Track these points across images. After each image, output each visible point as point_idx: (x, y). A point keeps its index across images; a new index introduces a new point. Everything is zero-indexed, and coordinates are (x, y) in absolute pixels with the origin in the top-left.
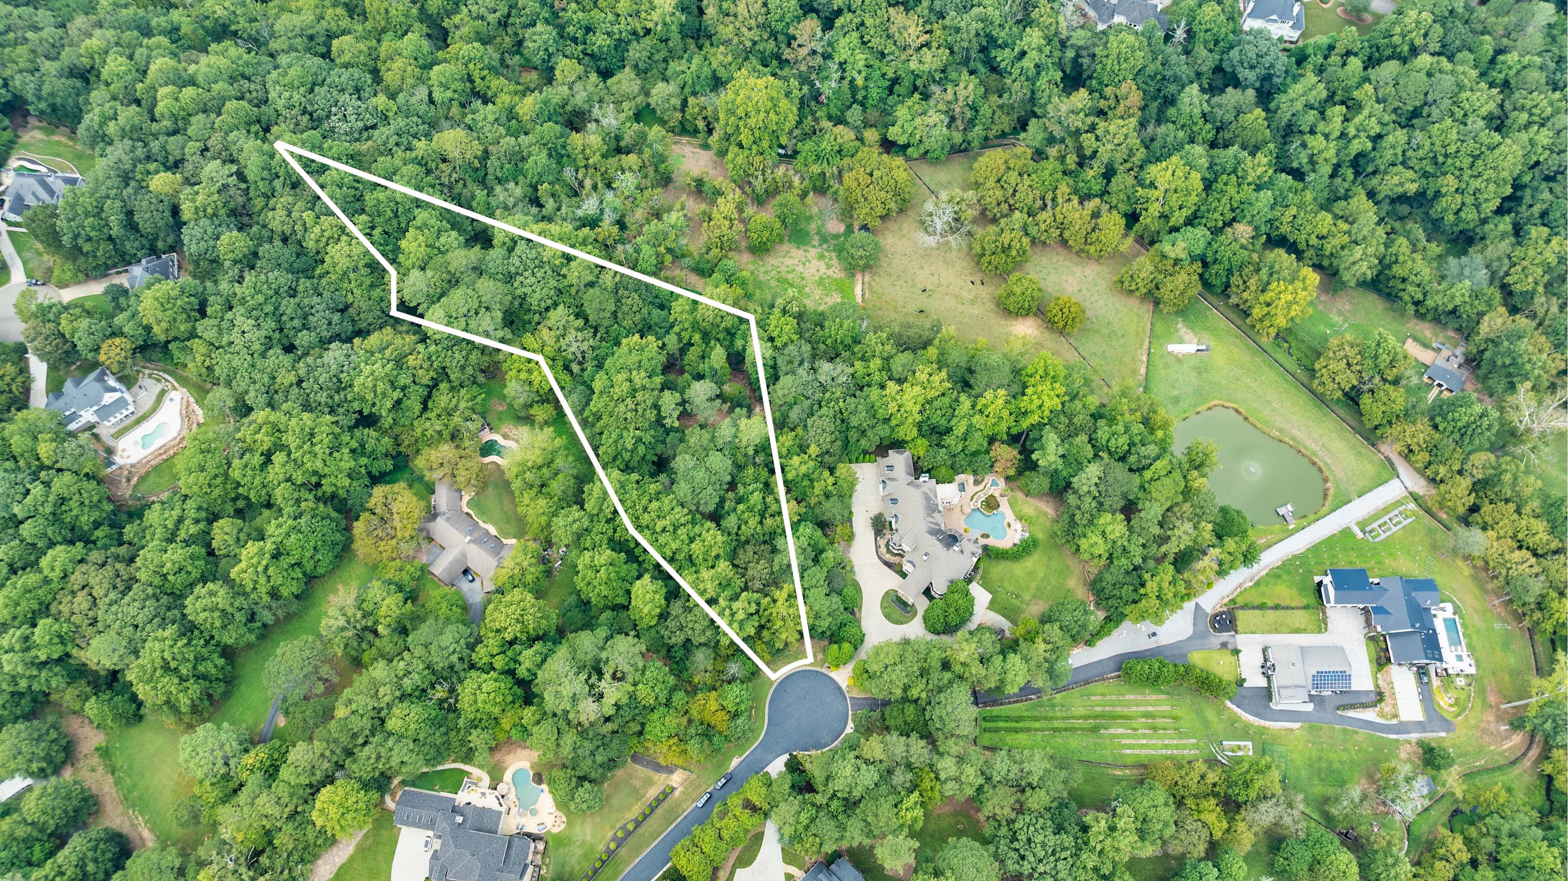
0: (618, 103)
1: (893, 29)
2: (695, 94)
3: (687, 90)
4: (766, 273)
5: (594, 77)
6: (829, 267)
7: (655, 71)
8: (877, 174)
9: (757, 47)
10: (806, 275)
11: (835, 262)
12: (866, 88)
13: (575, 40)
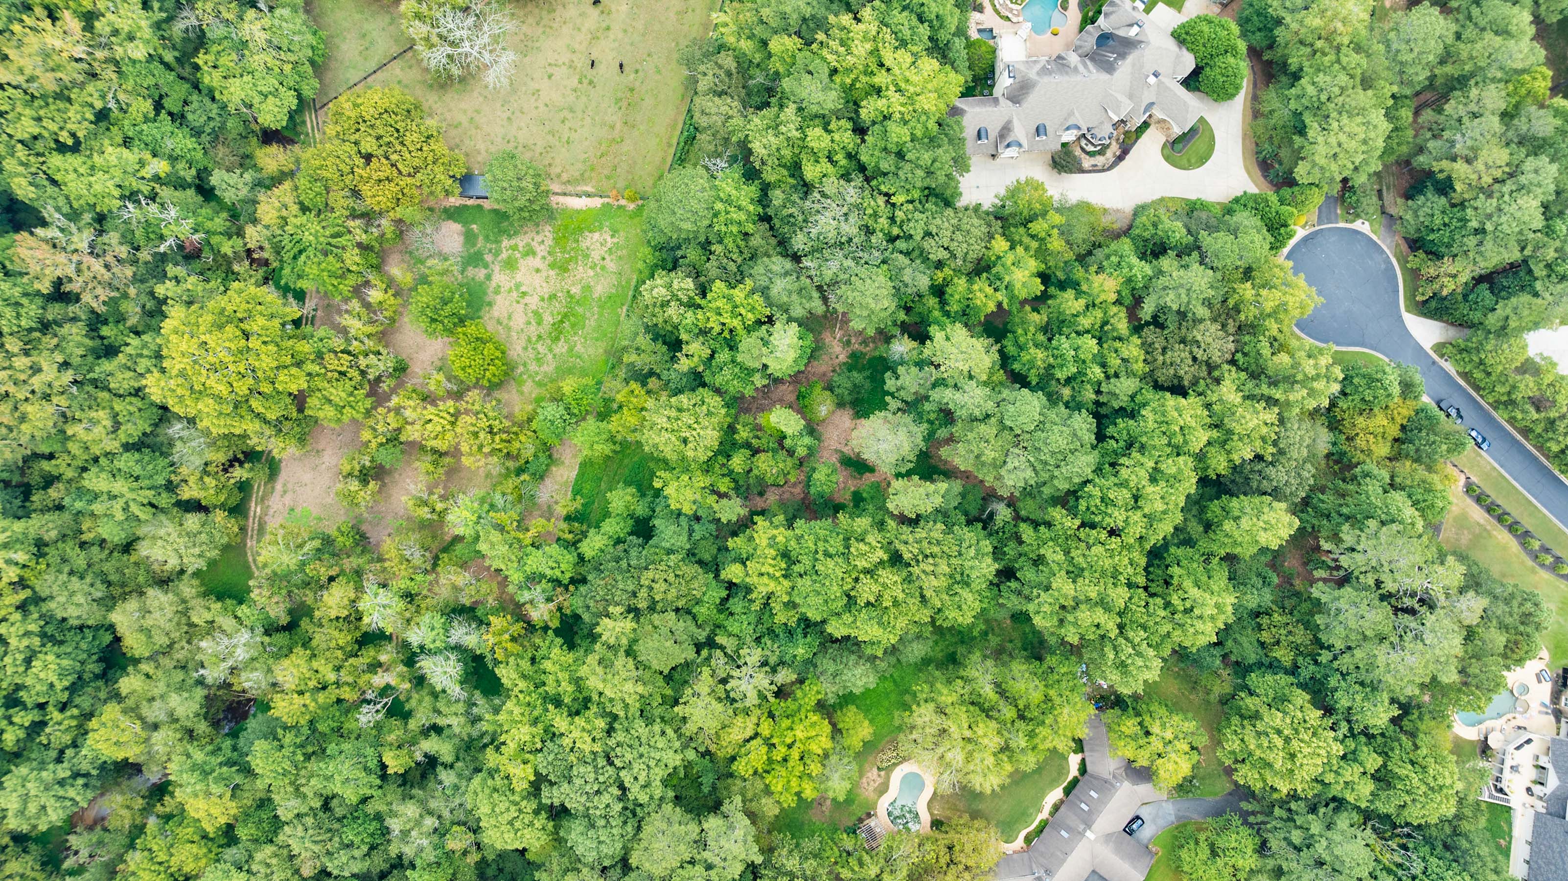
0: (192, 631)
1: (48, 82)
2: (170, 487)
3: (165, 500)
4: (539, 360)
5: (129, 683)
6: (530, 252)
7: (107, 567)
8: (369, 145)
9: (76, 361)
10: (546, 291)
11: (520, 241)
12: (173, 159)
13: (38, 726)
